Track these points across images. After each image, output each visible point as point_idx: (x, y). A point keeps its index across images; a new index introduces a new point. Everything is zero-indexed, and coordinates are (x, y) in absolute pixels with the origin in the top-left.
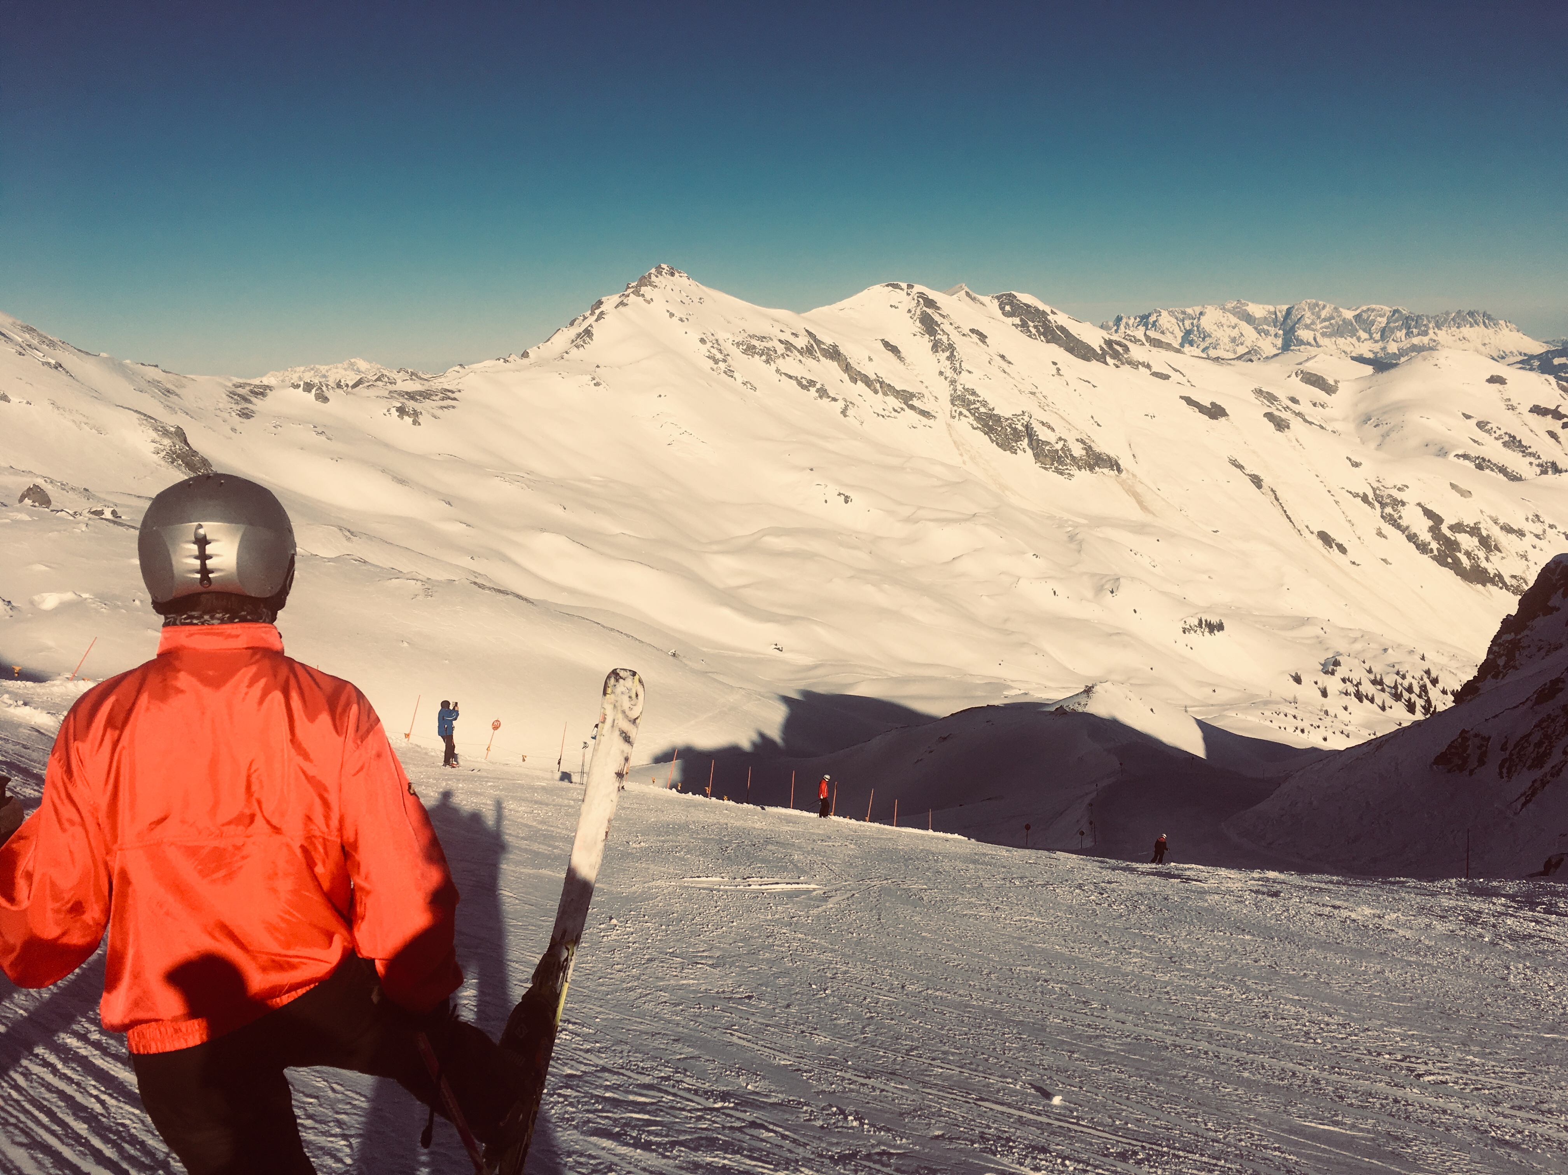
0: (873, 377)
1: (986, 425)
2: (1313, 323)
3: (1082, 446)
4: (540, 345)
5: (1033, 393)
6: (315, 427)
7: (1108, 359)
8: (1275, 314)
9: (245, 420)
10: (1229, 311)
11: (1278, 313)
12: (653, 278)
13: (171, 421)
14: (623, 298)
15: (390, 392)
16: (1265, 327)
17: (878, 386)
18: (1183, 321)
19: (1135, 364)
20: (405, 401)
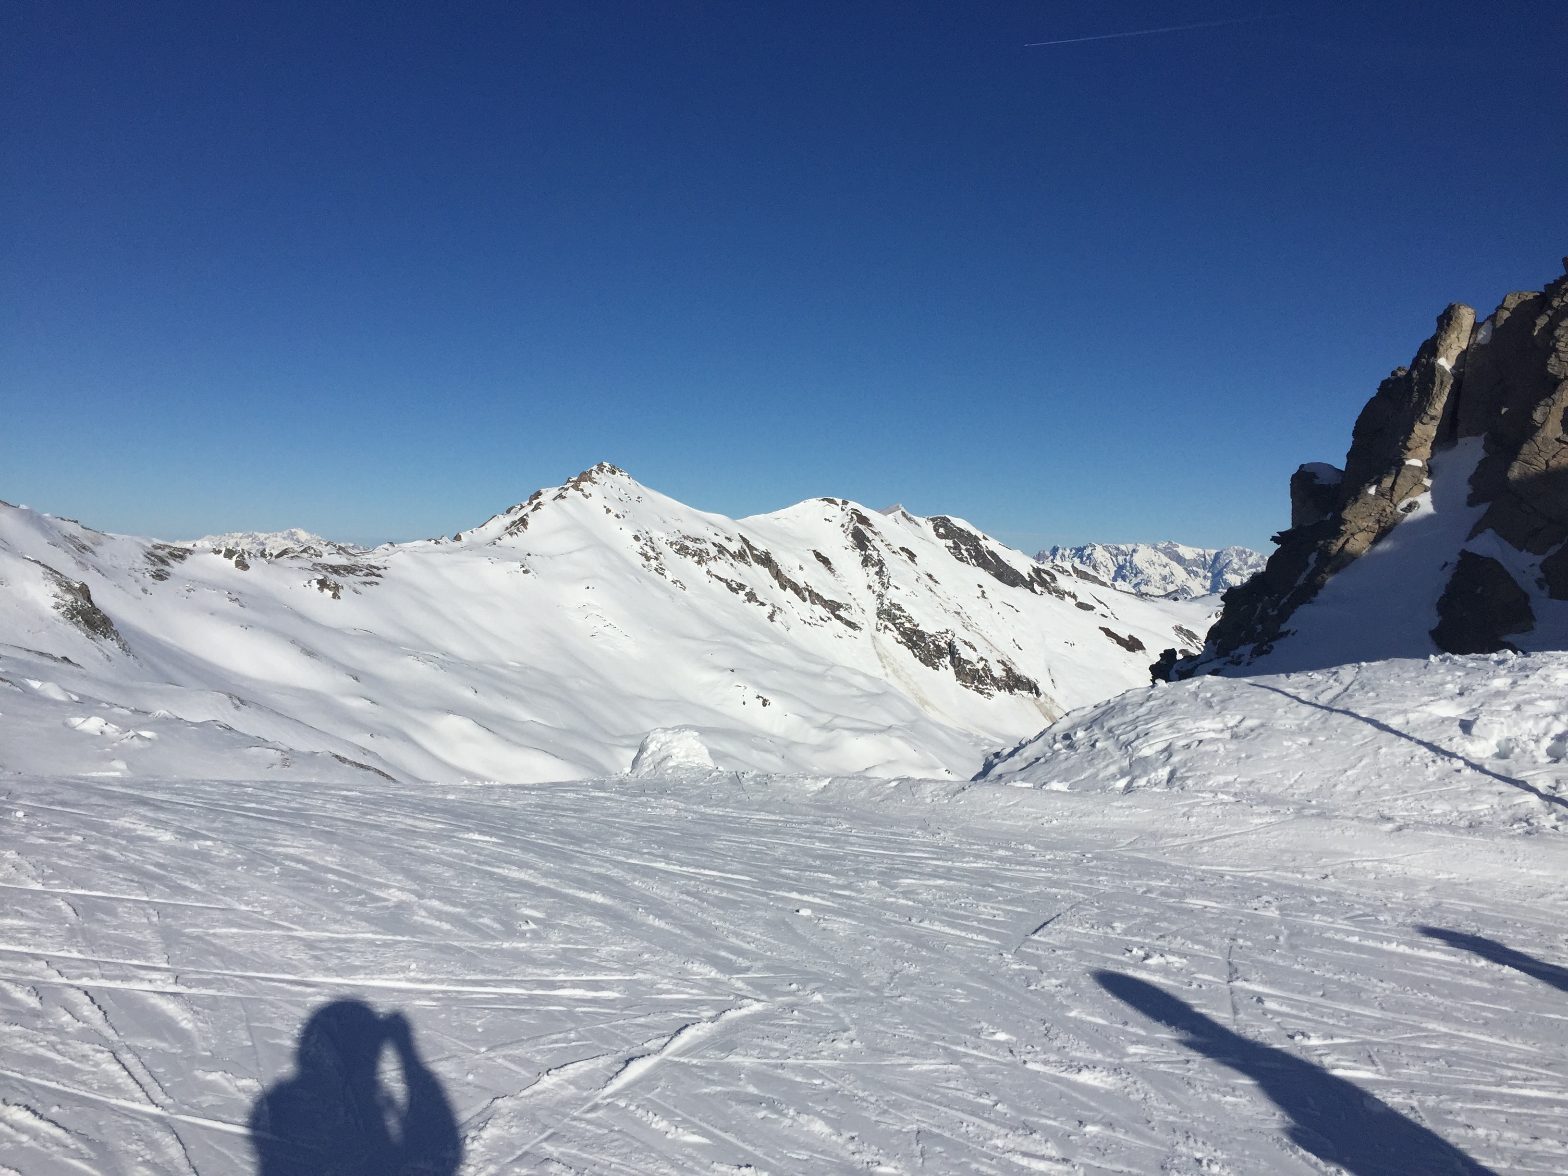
0: (802, 585)
1: (910, 640)
2: (1240, 568)
3: (1003, 667)
4: (474, 530)
5: (958, 613)
6: (229, 593)
7: (1036, 586)
8: (1205, 557)
9: (158, 582)
10: (1160, 550)
11: (1207, 557)
12: (594, 474)
13: (77, 577)
14: (561, 491)
15: (314, 564)
16: (1195, 569)
17: (807, 594)
18: (1116, 556)
19: (1061, 594)
20: (328, 574)
